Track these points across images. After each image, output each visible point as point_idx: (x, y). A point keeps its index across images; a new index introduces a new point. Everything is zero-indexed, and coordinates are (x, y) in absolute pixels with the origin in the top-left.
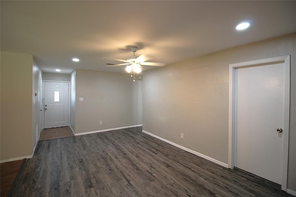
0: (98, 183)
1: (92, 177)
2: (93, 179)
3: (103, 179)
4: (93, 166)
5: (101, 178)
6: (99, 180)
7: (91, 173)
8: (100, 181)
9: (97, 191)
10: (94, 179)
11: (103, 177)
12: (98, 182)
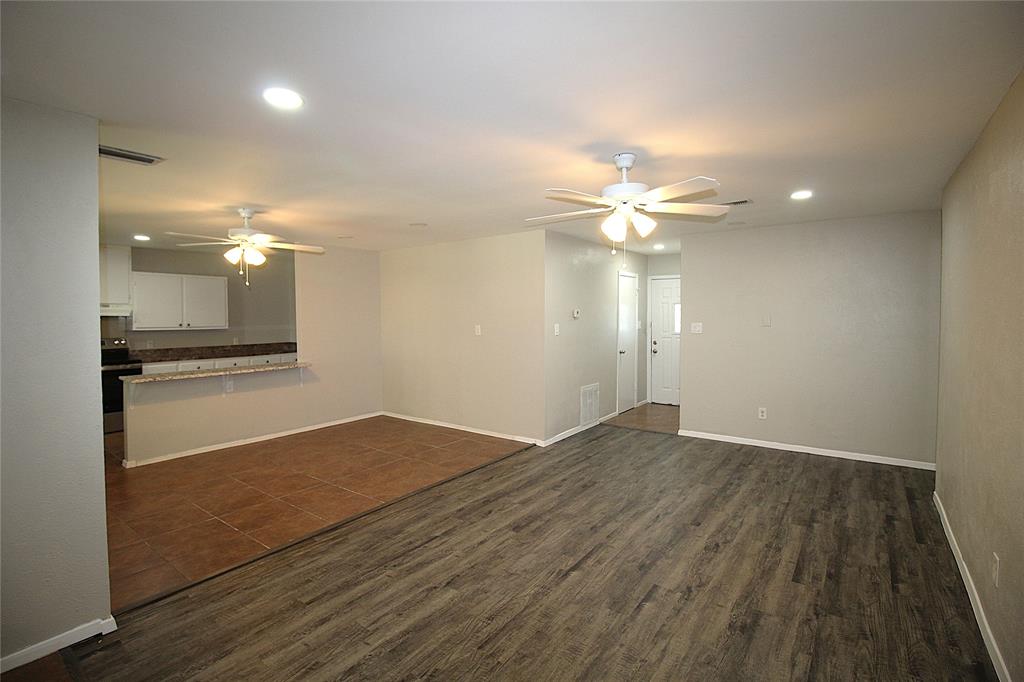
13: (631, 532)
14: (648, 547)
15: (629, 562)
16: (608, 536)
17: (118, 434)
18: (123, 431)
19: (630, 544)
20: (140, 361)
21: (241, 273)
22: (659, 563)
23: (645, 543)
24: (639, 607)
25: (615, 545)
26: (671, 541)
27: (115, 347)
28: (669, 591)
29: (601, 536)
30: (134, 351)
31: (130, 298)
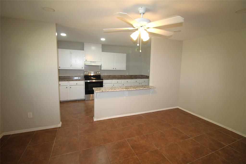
17: (93, 101)
18: (94, 100)
20: (103, 79)
21: (138, 45)
27: (98, 74)
30: (102, 76)
31: (101, 60)
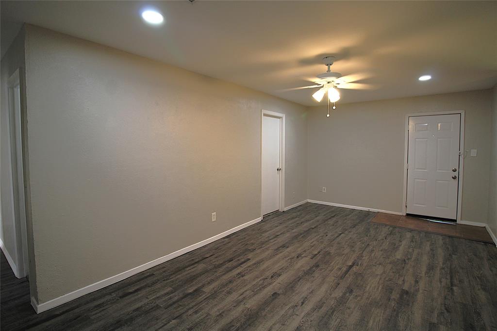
0: (391, 289)
1: (393, 304)
2: (394, 299)
3: (378, 288)
4: (371, 322)
5: (379, 291)
6: (386, 292)
7: (388, 310)
8: (386, 289)
9: (400, 282)
10: (392, 298)
11: (375, 290)
12: (389, 290)
13: (324, 289)
14: (313, 277)
15: (324, 269)
16: (339, 284)
19: (324, 278)
22: (309, 268)
23: (315, 279)
24: (319, 252)
25: (333, 278)
26: (299, 281)
28: (306, 257)
29: (344, 285)
